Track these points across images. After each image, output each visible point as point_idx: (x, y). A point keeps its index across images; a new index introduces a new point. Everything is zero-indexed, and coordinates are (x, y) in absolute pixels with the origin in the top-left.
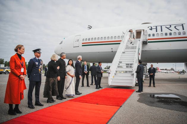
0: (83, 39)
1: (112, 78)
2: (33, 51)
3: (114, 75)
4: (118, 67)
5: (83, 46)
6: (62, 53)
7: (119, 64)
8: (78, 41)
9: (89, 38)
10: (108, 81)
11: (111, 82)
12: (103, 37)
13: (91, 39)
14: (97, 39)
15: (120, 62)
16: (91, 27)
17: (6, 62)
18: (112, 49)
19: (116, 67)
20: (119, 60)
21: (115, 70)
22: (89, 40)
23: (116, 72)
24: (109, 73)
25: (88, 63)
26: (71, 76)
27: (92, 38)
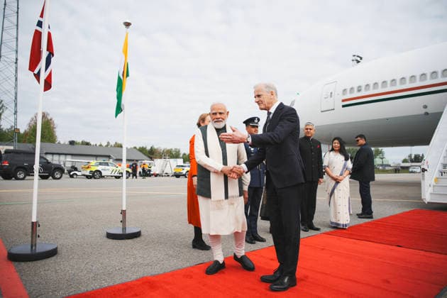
0: (345, 90)
1: (433, 183)
2: (244, 123)
3: (437, 174)
5: (343, 106)
8: (331, 96)
9: (360, 87)
11: (431, 194)
12: (395, 78)
13: (363, 88)
14: (380, 85)
16: (361, 58)
17: (184, 154)
18: (425, 107)
19: (444, 153)
21: (442, 161)
22: (359, 91)
23: (444, 166)
24: (424, 170)
26: (333, 178)
27: (367, 85)
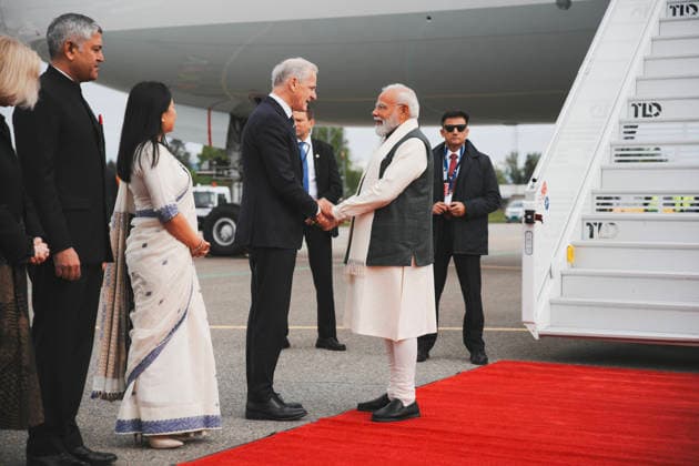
1: (561, 263)
3: (575, 232)
4: (625, 156)
6: (64, 18)
7: (630, 130)
10: (519, 302)
11: (553, 303)
15: (645, 109)
19: (604, 156)
20: (628, 92)
21: (593, 183)
23: (605, 203)
24: (531, 218)
25: (329, 126)
